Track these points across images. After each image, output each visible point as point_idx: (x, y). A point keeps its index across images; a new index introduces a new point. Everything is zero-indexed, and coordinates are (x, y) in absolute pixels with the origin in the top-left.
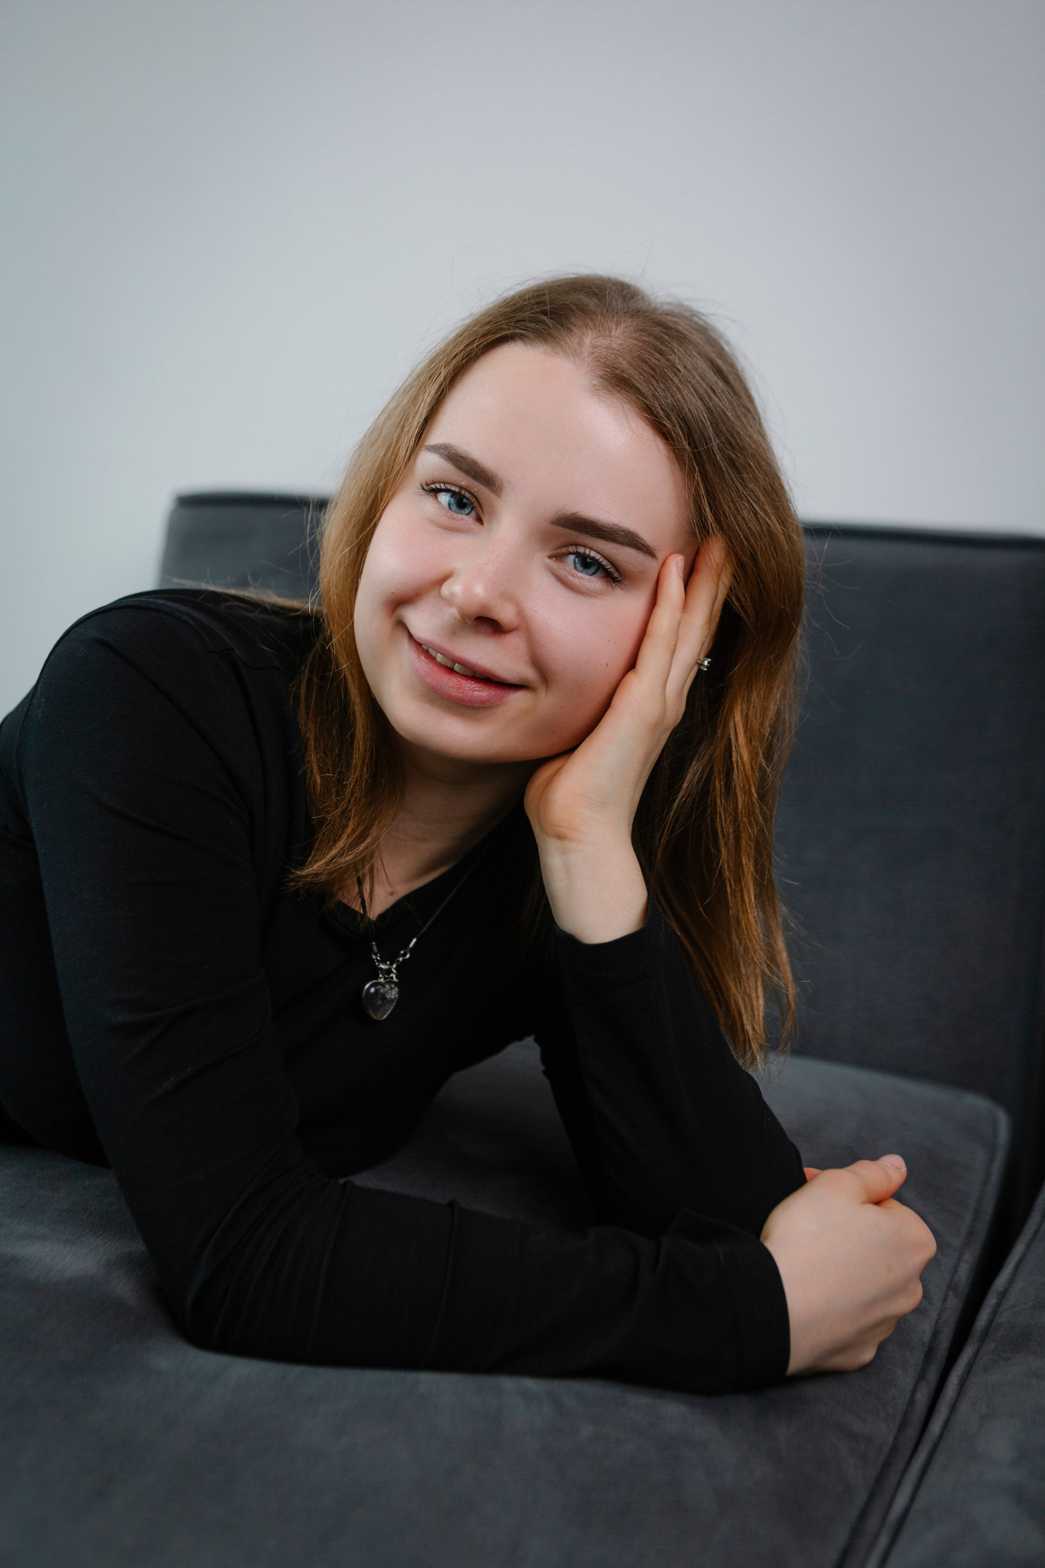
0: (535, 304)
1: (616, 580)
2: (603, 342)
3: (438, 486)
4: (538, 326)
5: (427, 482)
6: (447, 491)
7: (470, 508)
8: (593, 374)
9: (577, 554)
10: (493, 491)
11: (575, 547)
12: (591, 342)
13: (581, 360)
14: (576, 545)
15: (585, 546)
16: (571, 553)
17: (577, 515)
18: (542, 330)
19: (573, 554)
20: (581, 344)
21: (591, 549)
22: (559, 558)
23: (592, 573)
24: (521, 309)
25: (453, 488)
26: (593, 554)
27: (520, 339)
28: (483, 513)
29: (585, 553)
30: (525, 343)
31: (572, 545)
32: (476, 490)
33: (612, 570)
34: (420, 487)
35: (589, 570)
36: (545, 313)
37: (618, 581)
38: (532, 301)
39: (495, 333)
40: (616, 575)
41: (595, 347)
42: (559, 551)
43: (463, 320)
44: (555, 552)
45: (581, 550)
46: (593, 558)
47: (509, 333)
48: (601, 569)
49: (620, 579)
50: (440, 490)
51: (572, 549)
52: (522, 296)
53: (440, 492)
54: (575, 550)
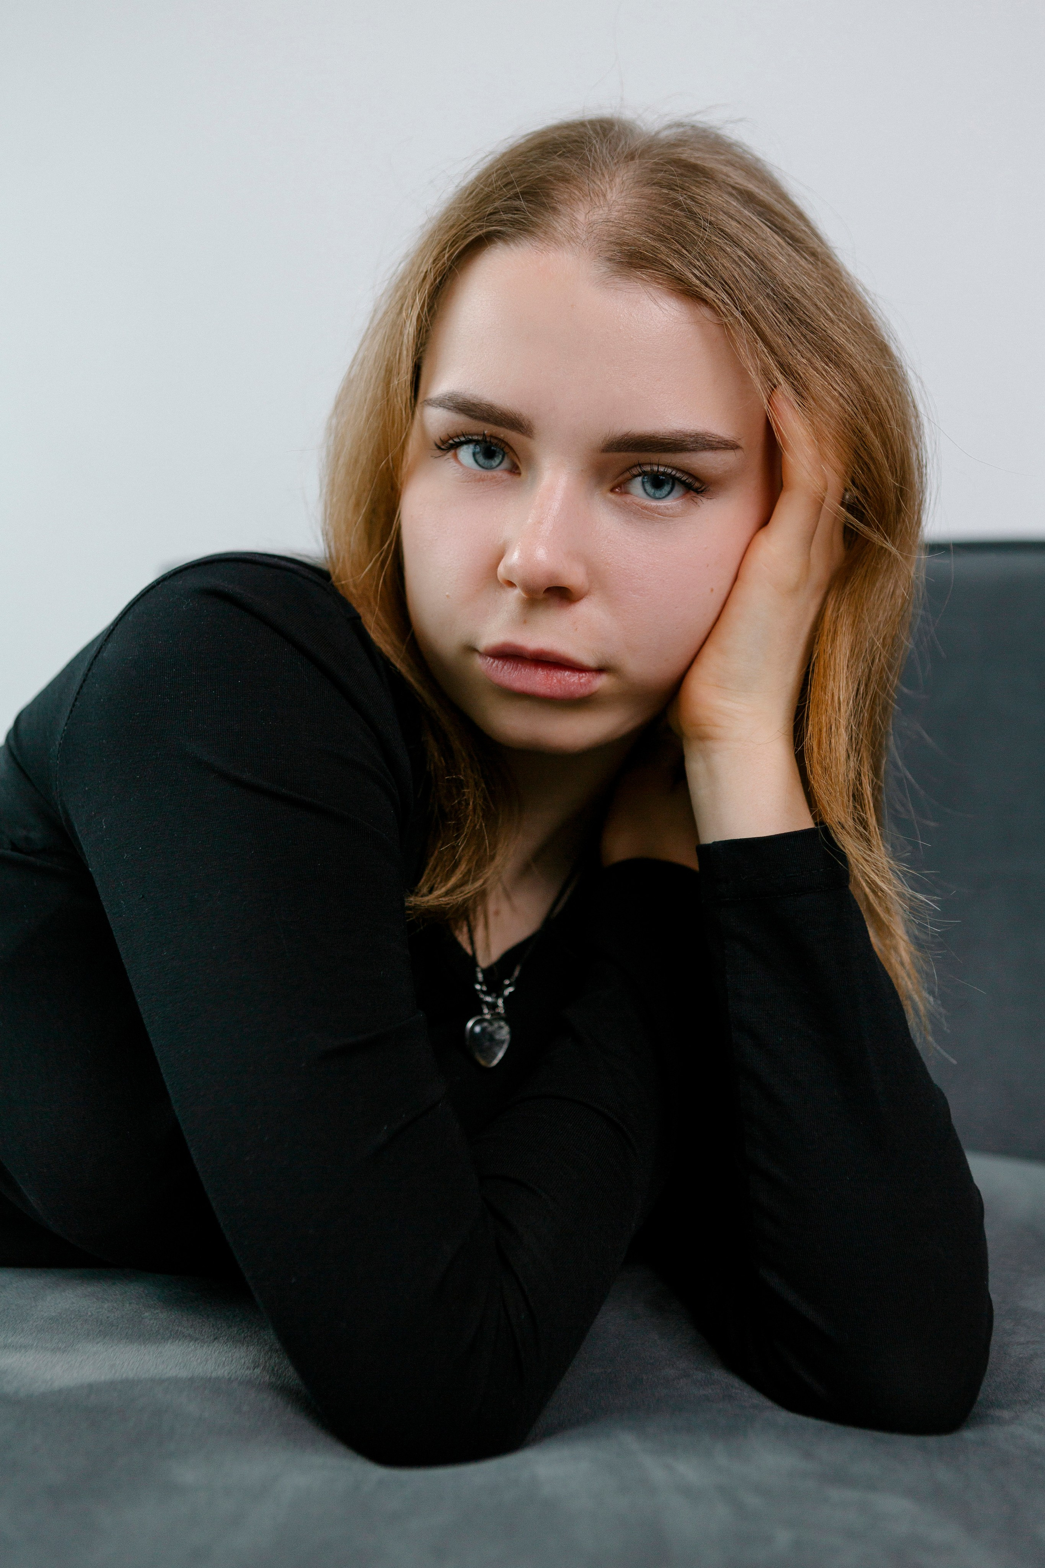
0: (505, 186)
1: (699, 490)
2: (599, 215)
3: (457, 440)
4: (516, 216)
5: (442, 439)
6: (468, 442)
7: (501, 456)
8: (599, 258)
9: (644, 474)
10: (523, 433)
11: (638, 468)
12: (586, 217)
13: (580, 245)
14: (640, 465)
15: (651, 464)
16: (636, 476)
17: (629, 434)
18: (522, 220)
19: (639, 475)
20: (573, 224)
21: (658, 465)
22: (623, 486)
23: (667, 493)
24: (487, 199)
25: (476, 438)
26: (662, 469)
27: (499, 238)
28: (519, 460)
29: (652, 470)
30: (505, 241)
31: (635, 466)
32: (502, 436)
33: (690, 480)
34: (435, 448)
35: (663, 490)
36: (516, 196)
37: (702, 491)
38: (499, 183)
39: (465, 237)
40: (697, 485)
41: (591, 224)
42: (621, 478)
43: (424, 226)
44: (616, 481)
45: (648, 468)
46: (664, 474)
47: (483, 234)
48: (677, 482)
49: (703, 488)
50: (461, 444)
51: (635, 471)
52: (485, 178)
53: (460, 446)
54: (640, 470)
